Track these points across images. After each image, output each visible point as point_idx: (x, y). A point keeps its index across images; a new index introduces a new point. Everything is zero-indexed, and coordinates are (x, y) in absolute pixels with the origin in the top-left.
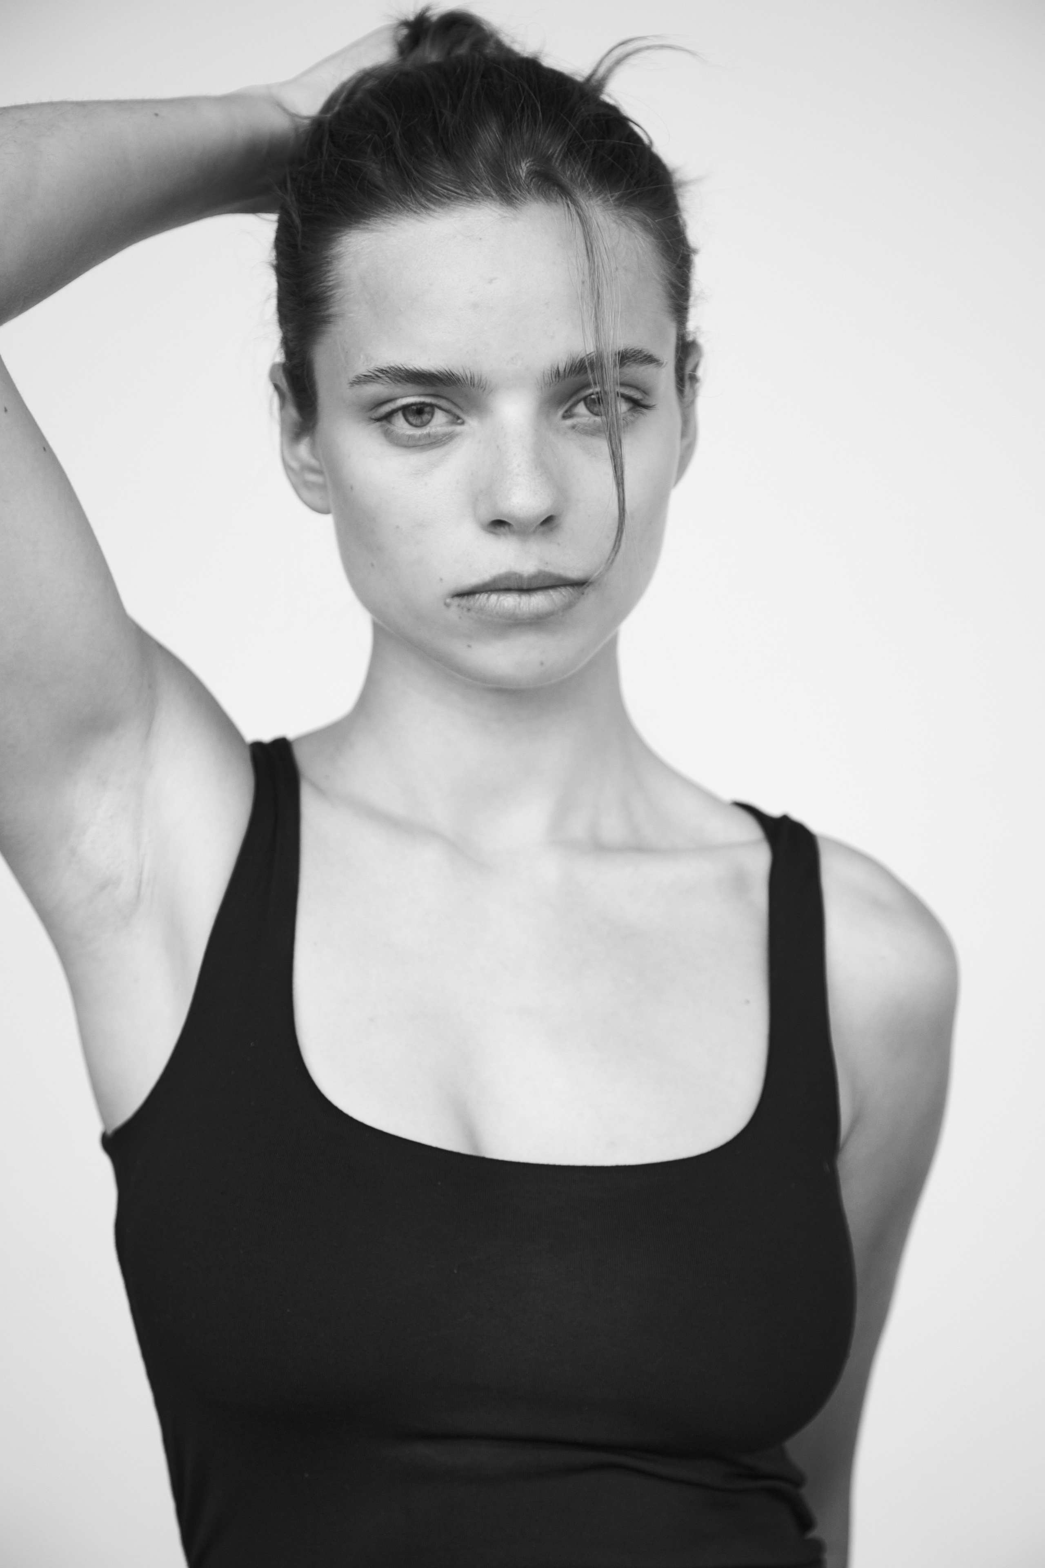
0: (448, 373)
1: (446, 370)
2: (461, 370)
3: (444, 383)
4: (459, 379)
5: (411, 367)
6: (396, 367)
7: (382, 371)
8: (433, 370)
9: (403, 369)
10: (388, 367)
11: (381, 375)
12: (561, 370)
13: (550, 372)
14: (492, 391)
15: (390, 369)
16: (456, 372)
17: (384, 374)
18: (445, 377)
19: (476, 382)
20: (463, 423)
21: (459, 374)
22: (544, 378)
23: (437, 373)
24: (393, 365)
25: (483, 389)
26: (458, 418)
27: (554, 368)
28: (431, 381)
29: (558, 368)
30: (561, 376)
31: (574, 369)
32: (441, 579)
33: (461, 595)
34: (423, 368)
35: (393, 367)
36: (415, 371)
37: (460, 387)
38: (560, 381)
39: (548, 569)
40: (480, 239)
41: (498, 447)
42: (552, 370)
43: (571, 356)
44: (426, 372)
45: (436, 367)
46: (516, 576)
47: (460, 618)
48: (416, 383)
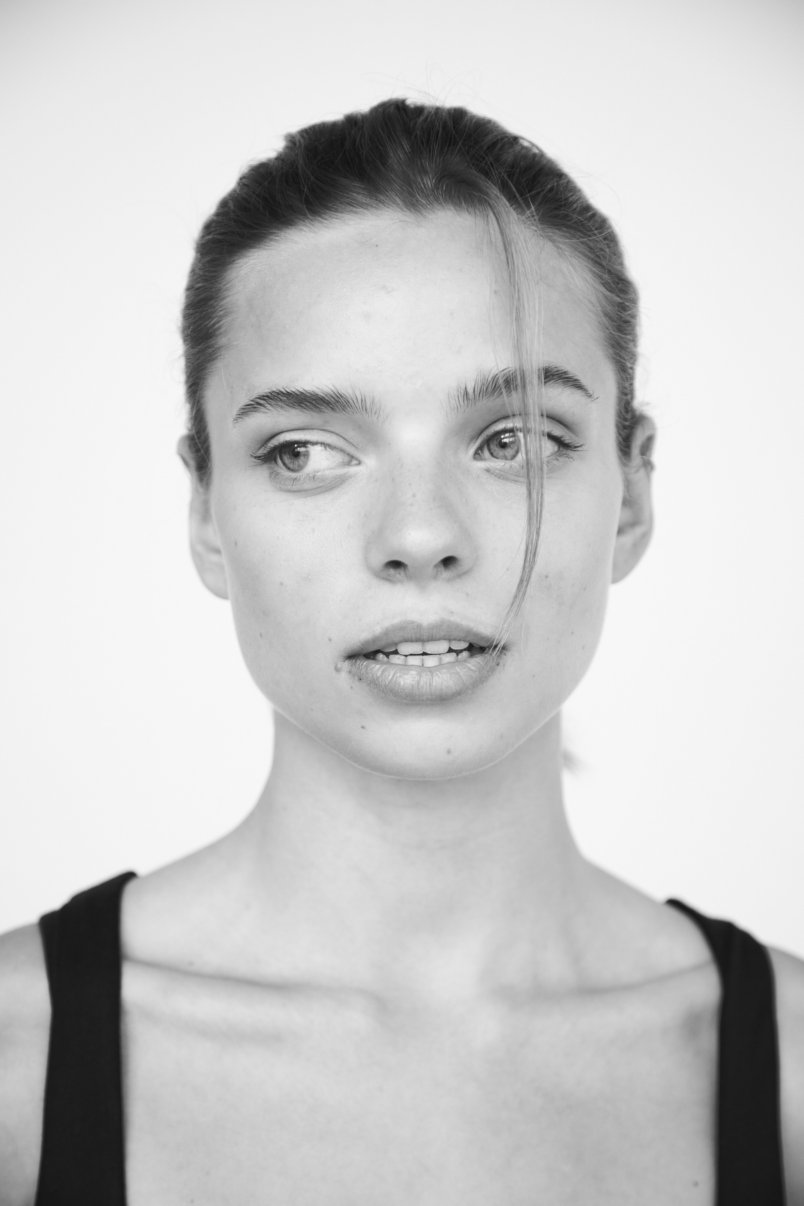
0: (334, 393)
1: (332, 391)
2: (350, 391)
3: (332, 408)
4: (348, 402)
5: (294, 390)
6: (278, 391)
7: (262, 397)
8: (318, 391)
9: (285, 392)
10: (270, 392)
11: (262, 402)
12: (470, 391)
13: (456, 393)
14: (387, 417)
15: (271, 394)
16: (344, 392)
17: (264, 400)
18: (333, 399)
19: (368, 405)
20: (360, 463)
21: (349, 396)
22: (449, 402)
23: (322, 395)
24: (274, 390)
25: (377, 416)
26: (352, 457)
27: (461, 388)
28: (317, 405)
29: (466, 389)
30: (470, 398)
31: (485, 389)
32: (330, 640)
33: (352, 656)
34: (306, 388)
35: (274, 392)
36: (298, 393)
37: (351, 413)
38: (470, 406)
39: (454, 619)
40: (377, 246)
41: (393, 480)
42: (459, 390)
43: (482, 374)
44: (310, 393)
45: (320, 387)
46: (413, 626)
47: (352, 688)
48: (301, 410)
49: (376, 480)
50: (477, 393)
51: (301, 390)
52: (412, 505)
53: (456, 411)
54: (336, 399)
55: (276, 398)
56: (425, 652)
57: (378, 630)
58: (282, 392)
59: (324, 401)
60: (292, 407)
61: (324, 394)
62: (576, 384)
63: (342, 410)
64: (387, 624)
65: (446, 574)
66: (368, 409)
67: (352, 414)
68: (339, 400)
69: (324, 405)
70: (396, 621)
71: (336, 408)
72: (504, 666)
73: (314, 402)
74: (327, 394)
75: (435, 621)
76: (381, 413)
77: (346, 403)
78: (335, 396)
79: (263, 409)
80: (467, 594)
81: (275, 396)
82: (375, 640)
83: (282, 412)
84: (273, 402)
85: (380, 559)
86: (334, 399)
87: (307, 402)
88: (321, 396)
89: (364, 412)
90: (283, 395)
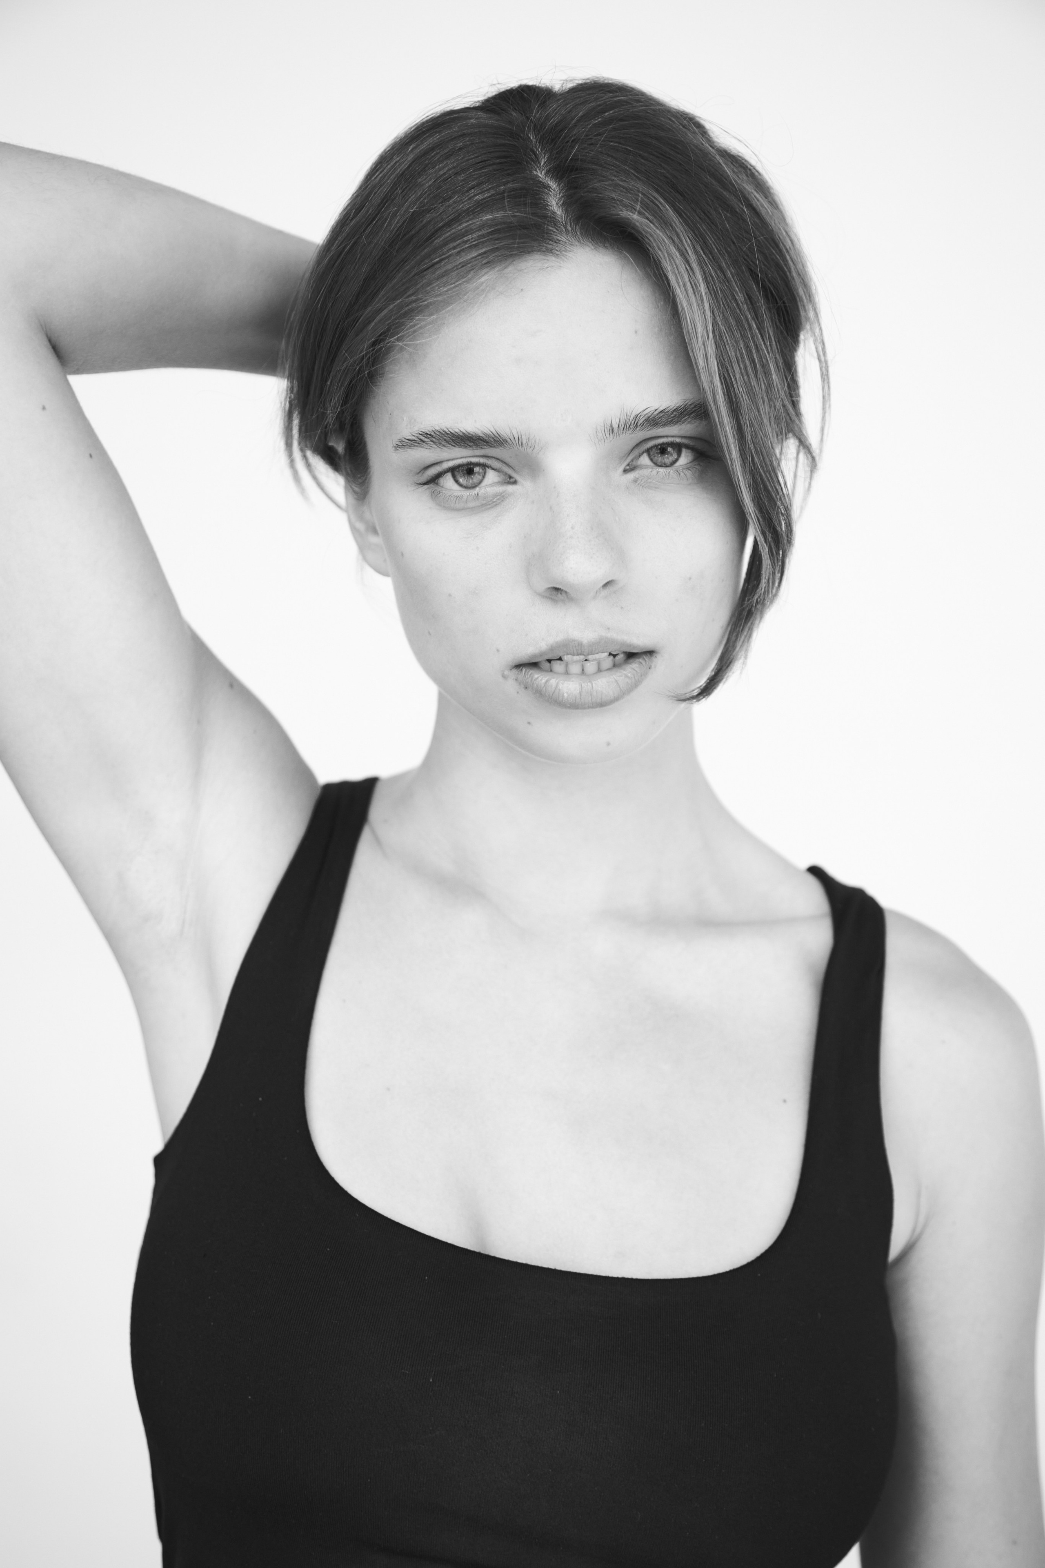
0: (494, 434)
1: (491, 432)
3: (491, 446)
4: (506, 440)
6: (441, 430)
8: (477, 432)
9: (446, 431)
10: (432, 430)
11: (425, 439)
13: (603, 428)
14: (542, 449)
15: (434, 432)
16: (502, 433)
17: (428, 437)
18: (492, 439)
20: (515, 483)
21: (507, 436)
22: (597, 436)
23: (482, 434)
25: (532, 449)
26: (510, 478)
27: (607, 424)
28: (479, 443)
29: (611, 425)
30: (616, 432)
31: (628, 426)
32: (498, 651)
33: (519, 666)
34: (469, 430)
35: (437, 431)
36: (461, 434)
37: (509, 449)
38: (615, 438)
41: (551, 508)
42: (606, 426)
43: (625, 414)
44: (472, 434)
45: (481, 429)
46: (576, 641)
47: (518, 693)
48: (464, 447)
49: (533, 502)
50: (621, 428)
52: (569, 536)
53: (603, 441)
55: (439, 437)
57: (543, 646)
59: (483, 440)
60: (455, 445)
61: (485, 435)
63: (500, 446)
64: (551, 641)
66: (524, 444)
68: (499, 440)
69: (485, 444)
70: (559, 639)
71: (495, 445)
72: (655, 667)
73: (474, 441)
74: (487, 435)
76: (536, 446)
77: (505, 443)
78: (494, 437)
79: (426, 446)
80: (622, 608)
81: (439, 435)
83: (445, 449)
84: (436, 441)
85: (543, 584)
86: (494, 439)
87: (469, 441)
88: (482, 437)
89: (521, 446)
90: (446, 435)
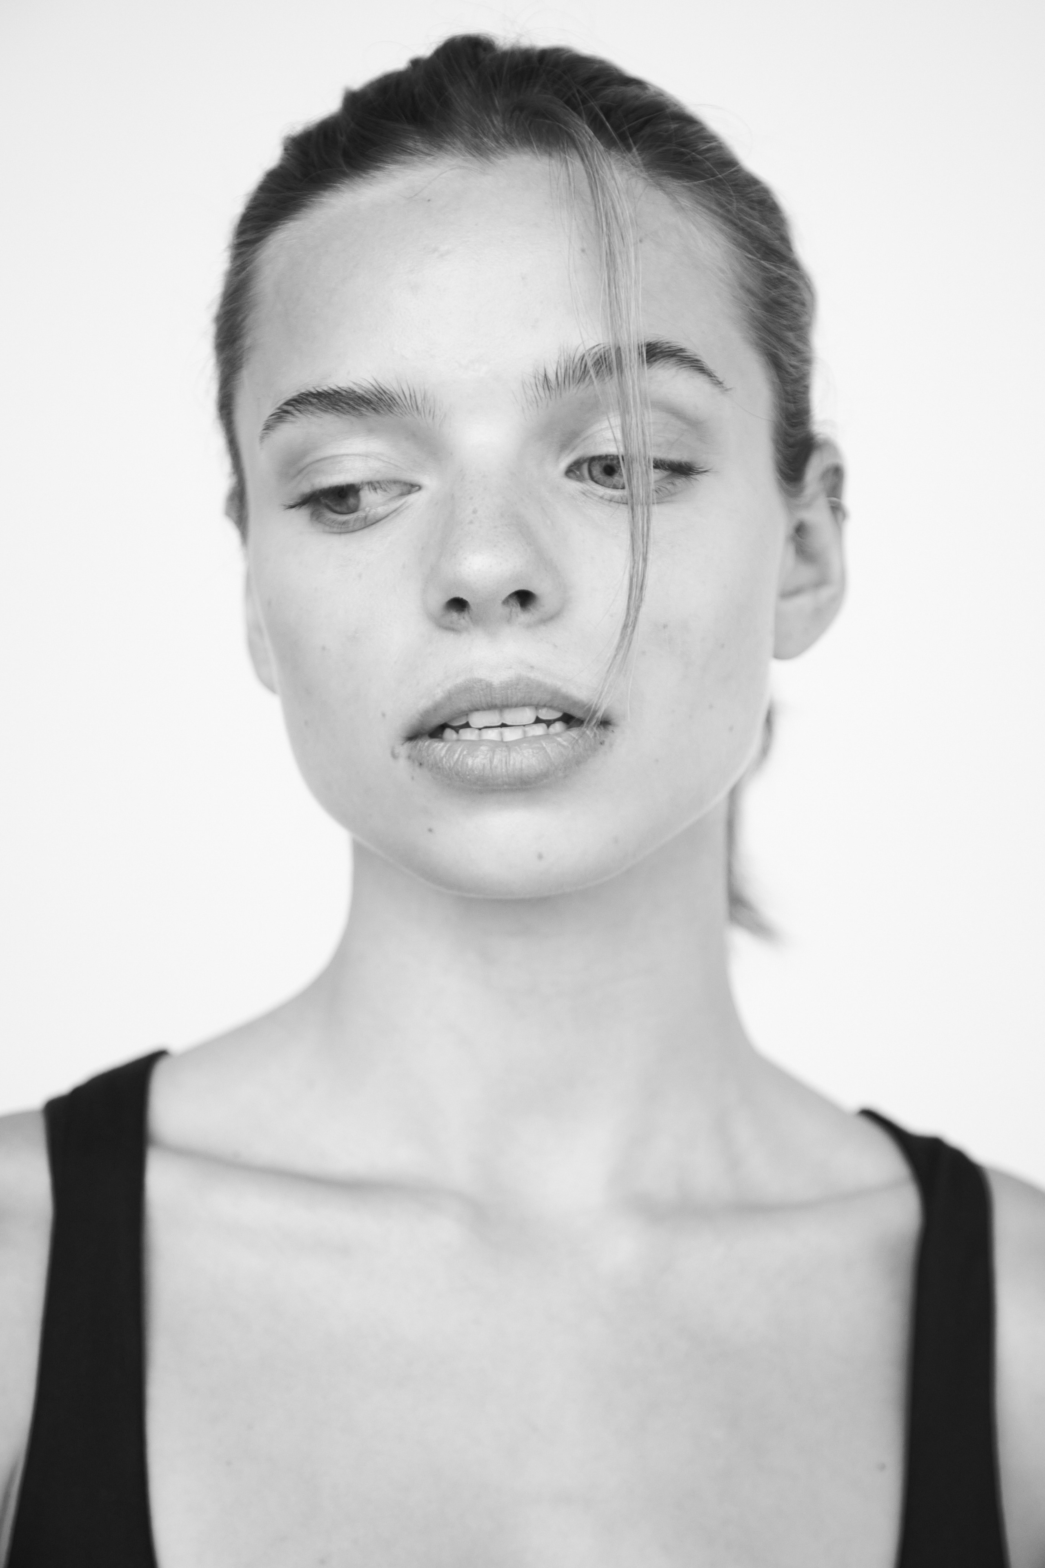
0: (376, 389)
1: (373, 386)
2: (395, 385)
3: (374, 409)
4: (392, 399)
5: (326, 388)
6: (307, 393)
7: (289, 403)
8: (355, 387)
9: (316, 392)
10: (298, 395)
13: (532, 381)
14: (446, 416)
15: (300, 397)
16: (388, 387)
17: (292, 405)
18: (373, 397)
19: (419, 402)
20: (419, 489)
21: (393, 391)
22: (525, 393)
23: (361, 392)
25: (432, 416)
27: (538, 373)
28: (356, 407)
29: (545, 375)
30: (553, 388)
31: (571, 373)
32: (384, 715)
33: (413, 736)
34: (341, 385)
35: (303, 394)
36: (331, 392)
37: (399, 415)
38: (553, 397)
39: (536, 675)
40: (429, 200)
42: (537, 376)
43: (565, 353)
44: (345, 391)
45: (358, 382)
46: (481, 685)
47: (413, 778)
48: (337, 414)
50: (561, 379)
51: (335, 388)
52: (471, 522)
53: (535, 405)
54: (379, 396)
55: (305, 401)
56: (504, 722)
57: (439, 694)
58: (312, 393)
59: (363, 400)
60: (325, 411)
61: (363, 390)
62: (696, 365)
63: (388, 411)
64: (449, 685)
65: (523, 617)
66: (420, 406)
67: (401, 416)
68: (382, 396)
69: (365, 405)
70: (460, 680)
71: (380, 408)
72: (611, 745)
73: (351, 403)
74: (367, 391)
75: (509, 678)
76: (438, 411)
77: (391, 401)
78: (376, 393)
79: (291, 418)
80: (555, 646)
81: (304, 398)
82: (437, 708)
83: (314, 419)
84: (301, 407)
85: (439, 599)
86: (376, 396)
87: (343, 402)
88: (359, 393)
89: (416, 412)
90: (313, 396)
